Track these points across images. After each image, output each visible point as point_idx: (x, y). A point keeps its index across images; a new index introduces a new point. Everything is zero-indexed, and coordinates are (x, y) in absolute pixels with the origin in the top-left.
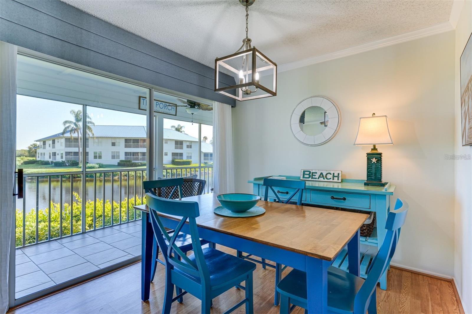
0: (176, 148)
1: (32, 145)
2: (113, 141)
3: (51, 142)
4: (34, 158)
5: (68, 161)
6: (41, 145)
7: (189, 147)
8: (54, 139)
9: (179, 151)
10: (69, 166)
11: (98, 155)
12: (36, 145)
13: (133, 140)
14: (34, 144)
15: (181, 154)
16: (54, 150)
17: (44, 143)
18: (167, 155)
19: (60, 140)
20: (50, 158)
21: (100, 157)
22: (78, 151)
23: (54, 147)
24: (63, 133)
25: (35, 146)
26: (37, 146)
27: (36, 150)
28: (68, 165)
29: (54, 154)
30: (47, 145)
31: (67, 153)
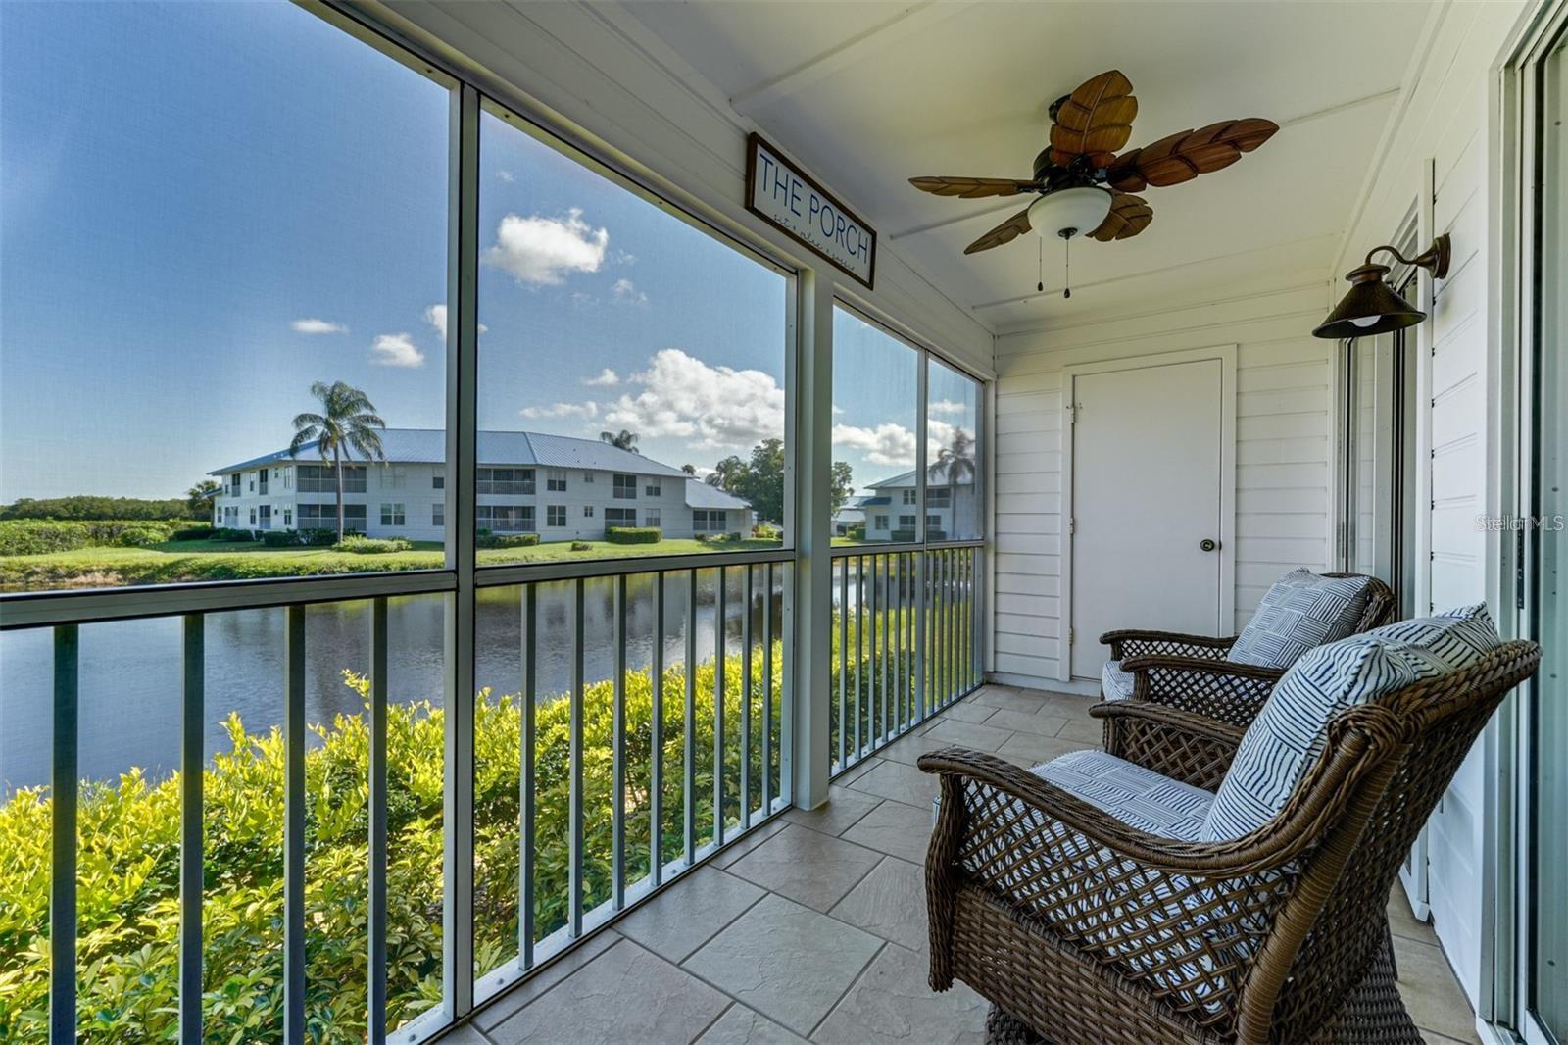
0: (617, 495)
1: (199, 486)
2: (438, 475)
3: (255, 477)
4: (208, 524)
5: (306, 531)
6: (227, 487)
7: (654, 491)
8: (263, 469)
9: (624, 504)
10: (308, 544)
11: (393, 514)
12: (213, 487)
13: (496, 471)
14: (207, 483)
15: (631, 514)
16: (264, 501)
17: (237, 480)
18: (591, 514)
19: (281, 471)
20: (253, 520)
21: (400, 521)
22: (335, 503)
23: (263, 491)
24: (293, 451)
25: (209, 487)
26: (217, 487)
27: (211, 499)
28: (304, 541)
29: (266, 511)
30: (245, 486)
31: (303, 509)
